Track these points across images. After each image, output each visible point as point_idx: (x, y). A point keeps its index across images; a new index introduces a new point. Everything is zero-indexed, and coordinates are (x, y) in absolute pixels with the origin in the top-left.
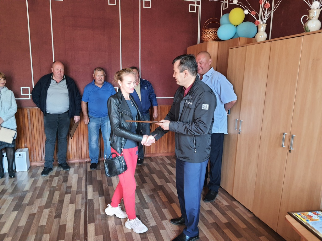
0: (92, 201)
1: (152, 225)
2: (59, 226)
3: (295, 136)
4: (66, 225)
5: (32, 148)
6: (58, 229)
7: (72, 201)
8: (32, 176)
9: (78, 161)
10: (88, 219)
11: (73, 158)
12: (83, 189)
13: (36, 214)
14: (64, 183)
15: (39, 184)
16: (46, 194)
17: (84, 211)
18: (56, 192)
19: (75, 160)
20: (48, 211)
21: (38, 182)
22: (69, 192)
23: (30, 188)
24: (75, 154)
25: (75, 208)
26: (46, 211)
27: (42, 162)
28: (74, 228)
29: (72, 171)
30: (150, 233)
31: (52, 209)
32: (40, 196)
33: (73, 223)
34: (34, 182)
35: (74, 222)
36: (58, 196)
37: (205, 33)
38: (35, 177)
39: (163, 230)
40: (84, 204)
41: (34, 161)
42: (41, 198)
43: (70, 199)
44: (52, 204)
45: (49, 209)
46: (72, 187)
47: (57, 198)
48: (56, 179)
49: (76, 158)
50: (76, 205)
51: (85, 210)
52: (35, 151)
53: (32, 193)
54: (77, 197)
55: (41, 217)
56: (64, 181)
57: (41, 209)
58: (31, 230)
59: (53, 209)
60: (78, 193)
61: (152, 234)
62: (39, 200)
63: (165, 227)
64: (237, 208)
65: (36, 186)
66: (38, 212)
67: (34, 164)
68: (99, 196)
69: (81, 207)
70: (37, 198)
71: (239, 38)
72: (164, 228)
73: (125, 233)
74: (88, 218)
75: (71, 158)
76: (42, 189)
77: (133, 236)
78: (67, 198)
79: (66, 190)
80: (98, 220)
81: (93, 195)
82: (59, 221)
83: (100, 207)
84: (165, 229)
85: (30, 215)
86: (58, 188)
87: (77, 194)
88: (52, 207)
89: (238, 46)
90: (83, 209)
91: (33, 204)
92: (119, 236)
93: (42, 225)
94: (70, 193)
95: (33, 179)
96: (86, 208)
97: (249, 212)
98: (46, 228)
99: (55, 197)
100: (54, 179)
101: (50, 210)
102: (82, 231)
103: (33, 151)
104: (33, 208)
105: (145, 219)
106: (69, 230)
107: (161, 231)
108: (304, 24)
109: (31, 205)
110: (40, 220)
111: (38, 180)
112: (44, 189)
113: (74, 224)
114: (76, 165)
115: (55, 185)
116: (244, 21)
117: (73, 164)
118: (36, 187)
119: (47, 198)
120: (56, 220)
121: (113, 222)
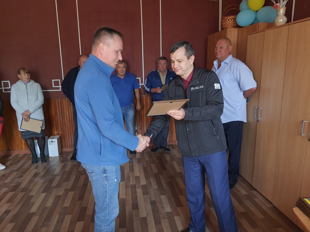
1: (167, 212)
2: (80, 208)
4: (87, 207)
5: (63, 135)
13: (62, 197)
15: (68, 169)
16: (73, 178)
20: (72, 194)
21: (67, 166)
23: (60, 172)
31: (76, 192)
32: (67, 179)
34: (63, 166)
37: (224, 21)
38: (64, 162)
39: (177, 217)
41: (65, 147)
42: (68, 181)
44: (76, 188)
52: (66, 138)
53: (61, 176)
57: (67, 191)
58: (56, 210)
61: (167, 220)
62: (66, 183)
63: (180, 213)
64: (256, 197)
65: (65, 170)
66: (63, 194)
67: (65, 150)
70: (64, 182)
73: (140, 218)
82: (82, 204)
84: (180, 216)
88: (76, 190)
89: (257, 32)
91: (60, 187)
93: (65, 206)
95: (63, 164)
97: (269, 203)
98: (69, 209)
101: (74, 193)
103: (64, 138)
104: (60, 190)
107: (175, 218)
109: (58, 188)
110: (64, 202)
112: (71, 173)
119: (73, 182)
120: (79, 202)
121: (130, 206)
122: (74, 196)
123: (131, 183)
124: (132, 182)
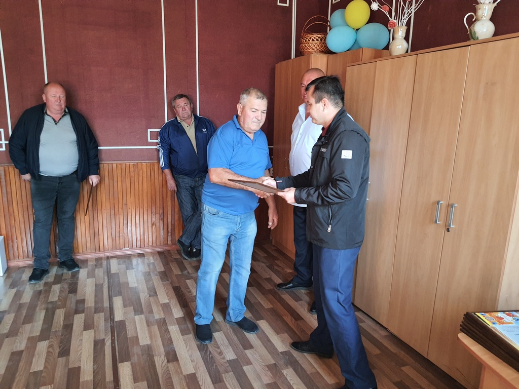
0: (122, 323)
1: (229, 359)
2: (67, 370)
3: (456, 205)
4: (79, 368)
5: (10, 235)
6: (66, 375)
7: (88, 326)
8: (13, 285)
9: (94, 255)
10: (119, 355)
11: (84, 250)
12: (106, 304)
13: (24, 353)
14: (70, 295)
15: (27, 298)
16: (40, 315)
17: (110, 341)
18: (58, 311)
19: (87, 253)
20: (45, 345)
21: (24, 295)
22: (81, 309)
23: (11, 306)
24: (89, 245)
25: (95, 337)
26: (43, 346)
27: (28, 259)
28: (95, 373)
29: (83, 273)
30: (227, 372)
31: (52, 341)
32: (29, 319)
33: (92, 363)
34: (16, 295)
35: (95, 361)
36: (62, 318)
37: (306, 41)
38: (17, 287)
39: (248, 367)
40: (110, 329)
41: (14, 258)
42: (32, 323)
43: (84, 323)
44: (51, 333)
45: (47, 342)
46: (86, 301)
47: (60, 321)
48: (56, 288)
49: (89, 251)
50: (95, 331)
51: (112, 339)
52: (15, 241)
53: (14, 315)
54: (96, 318)
55: (33, 355)
56: (70, 292)
57: (33, 342)
58: (16, 380)
59: (55, 342)
60: (97, 310)
61: (231, 373)
62: (28, 327)
63: (251, 360)
64: (363, 322)
65: (21, 302)
66: (27, 347)
67: (13, 263)
68: (135, 315)
69: (105, 335)
70: (24, 323)
71: (361, 49)
72: (249, 363)
73: (184, 376)
74: (119, 353)
75: (81, 251)
76: (32, 308)
77: (199, 379)
78: (79, 320)
79: (76, 306)
80: (136, 356)
81: (125, 314)
82: (67, 362)
83: (137, 333)
84: (252, 364)
85: (13, 354)
86: (60, 303)
87: (95, 312)
88: (52, 338)
89: (360, 62)
90: (107, 338)
91: (16, 334)
92: (175, 380)
93: (36, 370)
94: (83, 312)
95: (14, 290)
96: (113, 335)
97: (382, 328)
98: (43, 375)
99: (56, 320)
100: (52, 288)
101: (49, 343)
102: (109, 377)
103: (12, 241)
104: (17, 340)
105: (217, 349)
106: (87, 375)
107: (245, 368)
108: (469, 27)
109: (13, 336)
110: (31, 363)
111: (23, 291)
112: (36, 306)
113: (94, 365)
114: (90, 263)
115: (56, 299)
116: (369, 22)
117: (85, 262)
118: (20, 304)
119: (41, 322)
120: (62, 360)
121: (163, 357)
122: (51, 350)
123: (157, 317)
124: (158, 314)
